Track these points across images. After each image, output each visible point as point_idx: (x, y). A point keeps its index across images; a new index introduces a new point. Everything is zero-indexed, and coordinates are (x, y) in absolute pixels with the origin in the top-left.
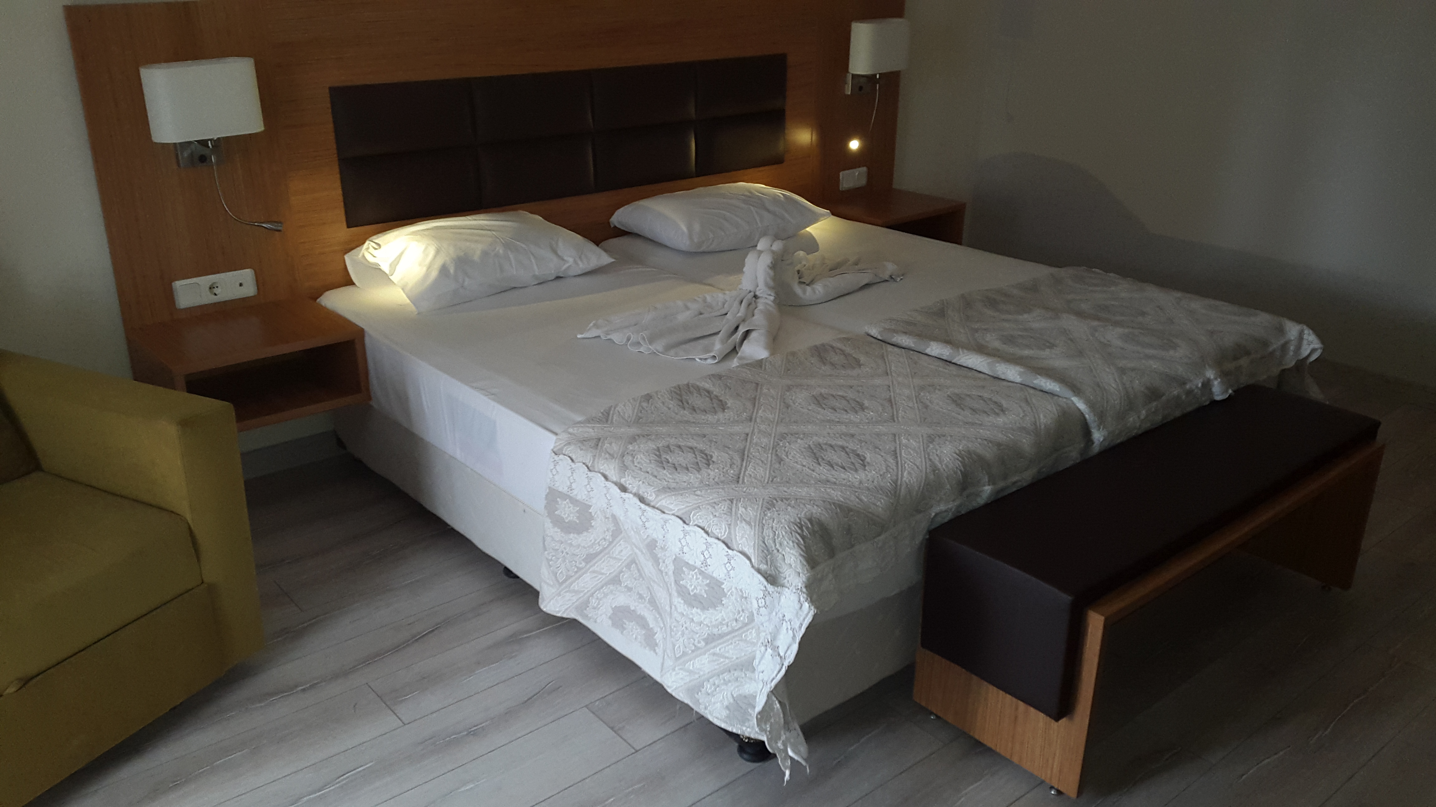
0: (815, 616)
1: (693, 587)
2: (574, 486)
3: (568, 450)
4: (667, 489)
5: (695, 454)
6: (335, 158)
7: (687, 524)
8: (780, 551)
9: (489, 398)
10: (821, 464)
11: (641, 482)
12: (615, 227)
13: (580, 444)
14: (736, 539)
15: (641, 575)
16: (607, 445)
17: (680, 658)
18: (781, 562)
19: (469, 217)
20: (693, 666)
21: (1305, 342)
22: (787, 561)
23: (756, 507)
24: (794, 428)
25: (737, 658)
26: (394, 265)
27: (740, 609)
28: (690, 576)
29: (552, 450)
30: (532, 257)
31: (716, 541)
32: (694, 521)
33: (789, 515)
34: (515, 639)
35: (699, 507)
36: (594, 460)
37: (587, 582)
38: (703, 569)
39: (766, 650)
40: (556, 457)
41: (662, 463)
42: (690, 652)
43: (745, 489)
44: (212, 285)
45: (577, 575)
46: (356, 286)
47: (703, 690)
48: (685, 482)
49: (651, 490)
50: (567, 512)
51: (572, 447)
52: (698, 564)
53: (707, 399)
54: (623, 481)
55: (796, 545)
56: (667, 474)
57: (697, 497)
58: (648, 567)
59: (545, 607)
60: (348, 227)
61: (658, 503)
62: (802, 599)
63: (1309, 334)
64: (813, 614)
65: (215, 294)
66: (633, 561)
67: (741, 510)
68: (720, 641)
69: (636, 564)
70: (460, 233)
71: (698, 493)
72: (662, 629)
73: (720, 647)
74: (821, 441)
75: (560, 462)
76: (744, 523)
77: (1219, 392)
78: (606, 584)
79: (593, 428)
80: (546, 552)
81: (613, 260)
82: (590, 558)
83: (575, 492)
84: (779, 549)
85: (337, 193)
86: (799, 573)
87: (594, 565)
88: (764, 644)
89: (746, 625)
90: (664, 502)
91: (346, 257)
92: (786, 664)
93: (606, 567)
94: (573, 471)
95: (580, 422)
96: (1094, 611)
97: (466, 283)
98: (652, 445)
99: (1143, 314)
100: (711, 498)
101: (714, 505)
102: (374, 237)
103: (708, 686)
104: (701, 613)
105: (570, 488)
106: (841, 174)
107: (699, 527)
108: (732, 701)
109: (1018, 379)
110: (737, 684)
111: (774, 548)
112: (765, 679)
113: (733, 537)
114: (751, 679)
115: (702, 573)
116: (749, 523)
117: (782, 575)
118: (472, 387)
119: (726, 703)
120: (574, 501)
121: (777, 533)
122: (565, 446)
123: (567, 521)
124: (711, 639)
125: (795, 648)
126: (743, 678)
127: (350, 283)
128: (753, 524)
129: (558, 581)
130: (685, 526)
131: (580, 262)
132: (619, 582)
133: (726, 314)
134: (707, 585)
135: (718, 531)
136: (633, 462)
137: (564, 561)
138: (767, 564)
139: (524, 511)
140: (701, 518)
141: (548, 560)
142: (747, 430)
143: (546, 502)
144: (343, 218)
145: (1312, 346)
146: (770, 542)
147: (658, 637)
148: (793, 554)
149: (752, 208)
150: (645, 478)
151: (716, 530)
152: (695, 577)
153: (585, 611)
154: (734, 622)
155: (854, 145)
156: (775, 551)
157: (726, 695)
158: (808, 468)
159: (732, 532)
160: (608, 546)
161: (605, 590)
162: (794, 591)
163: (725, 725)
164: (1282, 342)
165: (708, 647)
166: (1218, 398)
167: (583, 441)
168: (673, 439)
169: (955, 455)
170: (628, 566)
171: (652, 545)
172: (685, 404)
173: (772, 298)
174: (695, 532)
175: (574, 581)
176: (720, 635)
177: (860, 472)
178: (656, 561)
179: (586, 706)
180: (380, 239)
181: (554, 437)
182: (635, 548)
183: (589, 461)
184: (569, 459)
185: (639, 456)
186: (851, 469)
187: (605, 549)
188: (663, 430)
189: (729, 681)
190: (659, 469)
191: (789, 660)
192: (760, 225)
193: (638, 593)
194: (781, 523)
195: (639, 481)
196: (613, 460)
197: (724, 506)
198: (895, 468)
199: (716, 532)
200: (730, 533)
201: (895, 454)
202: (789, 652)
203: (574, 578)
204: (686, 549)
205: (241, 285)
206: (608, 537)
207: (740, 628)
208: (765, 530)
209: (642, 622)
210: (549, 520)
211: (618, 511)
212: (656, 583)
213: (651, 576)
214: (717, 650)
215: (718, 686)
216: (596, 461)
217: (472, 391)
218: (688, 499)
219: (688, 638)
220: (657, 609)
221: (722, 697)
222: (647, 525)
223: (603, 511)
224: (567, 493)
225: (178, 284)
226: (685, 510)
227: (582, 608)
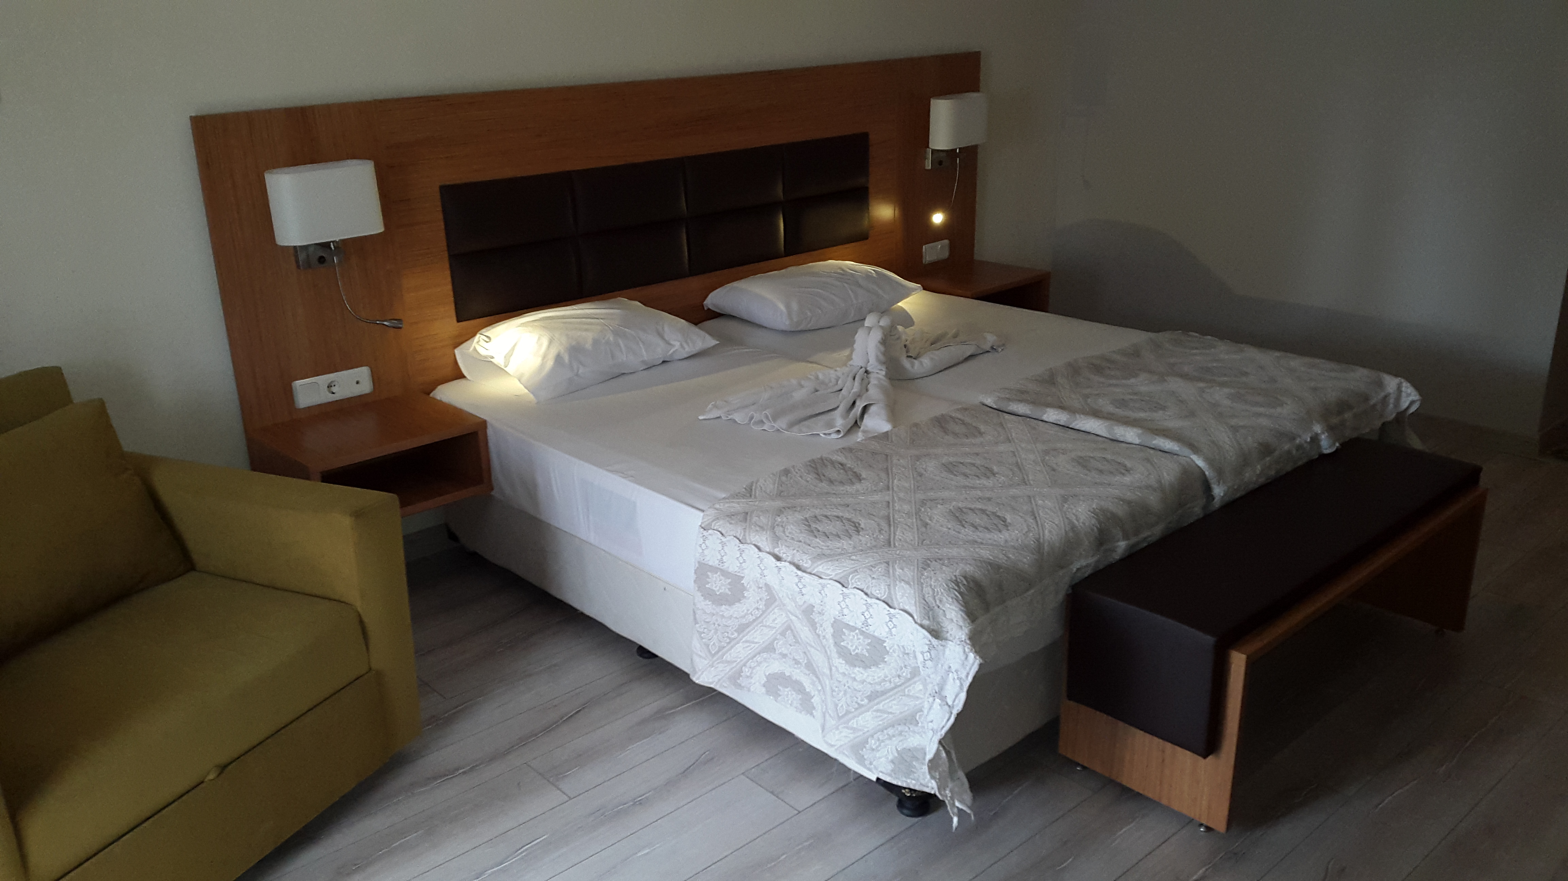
0: (981, 665)
1: (854, 647)
2: (725, 559)
3: (717, 525)
4: (821, 556)
5: (842, 522)
6: (446, 254)
7: (846, 588)
8: (941, 607)
9: (630, 480)
10: (966, 526)
11: (795, 551)
12: (709, 309)
13: (728, 519)
14: (896, 598)
15: (797, 642)
16: (755, 519)
17: (843, 716)
18: (943, 616)
19: (574, 307)
20: (857, 724)
21: (1404, 394)
22: (948, 616)
23: (912, 568)
24: (931, 494)
25: (901, 713)
26: (507, 357)
27: (903, 665)
28: (851, 637)
29: (700, 526)
30: (640, 343)
31: (878, 601)
32: (852, 584)
33: (945, 574)
34: (662, 715)
35: (856, 571)
36: (745, 532)
37: (740, 651)
38: (864, 629)
39: (934, 700)
40: (705, 533)
41: (813, 532)
42: (853, 710)
43: (898, 552)
44: (332, 382)
45: (730, 645)
46: (468, 379)
47: (867, 746)
48: (839, 548)
49: (805, 557)
50: (718, 584)
51: (721, 522)
52: (859, 625)
53: (842, 471)
54: (776, 551)
55: (955, 600)
56: (820, 542)
57: (853, 562)
58: (804, 632)
59: (698, 678)
60: (458, 321)
61: (814, 570)
62: (967, 650)
63: (1407, 387)
64: (979, 663)
65: (333, 393)
66: (789, 628)
67: (898, 571)
68: (884, 697)
69: (792, 630)
70: (570, 323)
71: (854, 557)
72: (819, 691)
73: (883, 703)
74: (960, 505)
75: (710, 537)
76: (903, 584)
77: (1327, 445)
78: (760, 653)
79: (738, 503)
80: (697, 625)
81: (718, 342)
82: (742, 629)
83: (726, 565)
84: (940, 605)
85: (448, 288)
86: (961, 627)
87: (747, 634)
88: (932, 695)
89: (910, 679)
90: (821, 567)
91: (457, 351)
92: (955, 712)
93: (759, 636)
94: (723, 544)
95: (724, 498)
96: (1236, 651)
97: (580, 371)
98: (799, 516)
99: (1246, 374)
100: (867, 561)
101: (871, 568)
102: (484, 330)
103: (872, 742)
104: (863, 672)
105: (721, 561)
106: (924, 247)
107: (858, 589)
108: (896, 755)
109: (1137, 441)
110: (902, 738)
111: (934, 605)
112: (935, 727)
113: (894, 596)
114: (914, 732)
115: (862, 633)
116: (908, 583)
117: (944, 629)
118: (608, 470)
119: (890, 757)
120: (725, 574)
121: (936, 590)
122: (712, 521)
123: (718, 593)
124: (873, 697)
125: (963, 696)
126: (906, 732)
127: (461, 376)
128: (912, 583)
129: (710, 651)
130: (844, 589)
131: (685, 346)
132: (774, 651)
133: (841, 390)
134: (869, 644)
135: (878, 592)
136: (784, 532)
137: (716, 633)
138: (930, 620)
139: (665, 589)
140: (859, 581)
141: (700, 633)
142: (887, 498)
143: (696, 576)
144: (453, 313)
145: (1411, 398)
146: (930, 599)
147: (816, 700)
148: (953, 610)
149: (845, 285)
150: (799, 547)
151: (875, 591)
152: (856, 637)
153: (738, 681)
154: (897, 678)
155: (938, 218)
156: (936, 608)
157: (891, 750)
158: (954, 530)
159: (892, 592)
160: (761, 615)
161: (758, 658)
162: (958, 643)
163: (890, 778)
164: (1383, 394)
165: (872, 703)
166: (1327, 451)
167: (731, 516)
168: (819, 510)
169: (1089, 513)
170: (783, 634)
171: (808, 611)
172: (822, 477)
173: (884, 373)
174: (854, 595)
175: (727, 652)
176: (882, 692)
177: (1004, 532)
178: (813, 625)
179: (743, 774)
180: (489, 332)
181: (702, 514)
182: (790, 615)
183: (739, 532)
184: (719, 533)
185: (789, 527)
186: (994, 529)
187: (757, 618)
188: (806, 501)
189: (894, 736)
190: (811, 538)
191: (958, 708)
192: (855, 302)
193: (794, 659)
194: (939, 581)
195: (794, 550)
196: (764, 533)
197: (881, 569)
198: (1035, 527)
199: (876, 593)
200: (890, 593)
201: (1033, 515)
202: (957, 701)
203: (725, 649)
204: (846, 611)
205: (358, 383)
206: (762, 606)
207: (903, 684)
208: (924, 588)
209: (798, 687)
210: (699, 594)
211: (772, 579)
212: (813, 647)
213: (808, 641)
214: (881, 706)
215: (883, 741)
216: (747, 534)
217: (609, 474)
218: (845, 564)
219: (851, 697)
220: (814, 673)
221: (886, 752)
222: (804, 591)
223: (757, 581)
224: (718, 566)
225: (298, 384)
226: (842, 575)
227: (735, 678)
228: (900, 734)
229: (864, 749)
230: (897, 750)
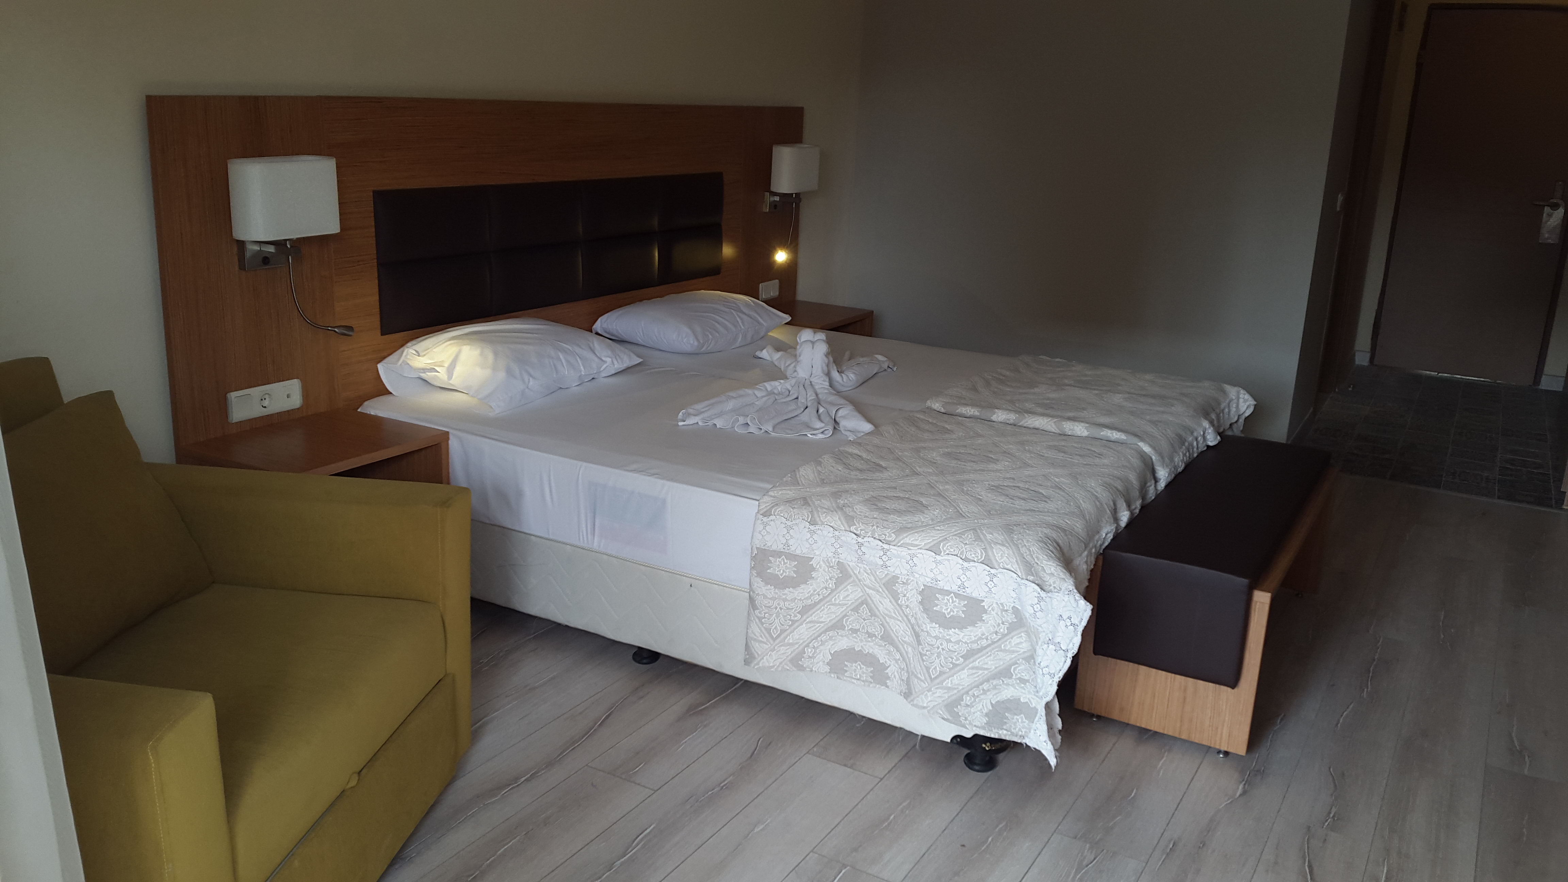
0: (1092, 610)
1: (949, 610)
2: (791, 542)
3: (777, 511)
4: (904, 529)
5: (904, 501)
6: (376, 262)
7: (939, 555)
8: (1039, 564)
9: (656, 478)
10: (1014, 499)
11: (875, 527)
13: (787, 505)
14: (995, 559)
15: (873, 614)
16: (817, 502)
17: (936, 678)
18: (1042, 573)
20: (951, 684)
21: (1241, 400)
22: (1048, 571)
23: (1000, 533)
24: (960, 477)
25: (996, 668)
28: (946, 601)
29: (757, 514)
30: (578, 357)
31: (975, 564)
32: (945, 551)
33: (1032, 536)
35: (945, 539)
36: (812, 514)
37: (803, 632)
38: (960, 592)
40: (765, 519)
41: (883, 510)
42: (948, 670)
43: (975, 521)
44: (262, 396)
45: (793, 628)
46: (394, 395)
49: (887, 531)
50: (782, 568)
51: (782, 508)
52: (955, 588)
53: (862, 461)
54: (853, 529)
55: (1050, 558)
56: (893, 517)
57: (938, 532)
58: (884, 604)
59: (757, 664)
60: (383, 333)
61: (900, 542)
62: (1077, 598)
63: (1244, 394)
65: (265, 407)
66: (864, 602)
67: (989, 536)
68: (979, 655)
69: (868, 605)
71: (938, 528)
72: (896, 661)
73: (978, 660)
74: (993, 484)
75: (771, 522)
76: (999, 546)
77: (1212, 439)
78: (825, 632)
80: (757, 612)
82: (806, 610)
83: (793, 548)
84: (1038, 562)
85: (372, 298)
86: (1064, 579)
87: (811, 615)
88: (1046, 642)
89: (1006, 635)
90: (907, 539)
91: (379, 366)
92: (1071, 653)
93: (826, 615)
94: (789, 528)
95: (772, 487)
96: (1259, 591)
97: (531, 383)
98: (858, 498)
100: (954, 530)
101: (959, 535)
102: (411, 344)
103: (967, 699)
104: (959, 633)
105: (787, 545)
106: (760, 285)
107: (952, 555)
108: (991, 708)
110: (997, 691)
111: (1032, 562)
113: (992, 558)
114: (1008, 685)
115: (957, 595)
116: (1003, 545)
117: (1048, 582)
118: (627, 470)
119: (985, 711)
120: (791, 557)
121: (1031, 549)
123: (781, 577)
124: (969, 655)
125: (1078, 640)
126: (1000, 685)
127: (387, 393)
128: (1006, 545)
129: (771, 636)
130: (937, 557)
131: (615, 362)
132: (843, 628)
134: (965, 606)
135: (973, 555)
136: (853, 511)
137: (777, 616)
138: (1034, 576)
140: (951, 548)
141: (760, 619)
142: (924, 481)
143: (752, 563)
144: (378, 325)
145: (1248, 403)
146: (1029, 558)
147: (892, 670)
148: (1051, 565)
150: (875, 524)
151: (971, 555)
152: (951, 601)
153: (800, 663)
154: (995, 635)
155: (781, 256)
156: (1035, 565)
157: (986, 704)
158: (1008, 503)
159: (990, 553)
160: (830, 594)
161: (824, 637)
162: (1067, 593)
163: (984, 731)
165: (967, 662)
166: (1211, 444)
167: (789, 501)
168: (872, 492)
170: (856, 609)
171: (891, 583)
174: (948, 560)
175: (789, 635)
176: (979, 649)
177: (1049, 502)
178: (895, 596)
179: (807, 753)
180: (418, 345)
181: (757, 503)
182: (867, 590)
183: (806, 515)
184: (781, 518)
185: (856, 507)
186: (1041, 501)
187: (824, 598)
188: (853, 486)
189: (988, 690)
190: (886, 515)
191: (1073, 651)
192: (743, 327)
193: (868, 633)
194: (1029, 543)
195: (873, 526)
196: (833, 514)
197: (970, 535)
200: (986, 555)
201: (1060, 489)
202: (1071, 646)
203: (789, 631)
204: (939, 577)
205: (288, 396)
206: (831, 585)
207: (1000, 639)
208: (1021, 549)
209: (869, 660)
210: (759, 580)
211: (848, 558)
212: (894, 618)
213: (886, 612)
214: (976, 664)
215: (978, 696)
216: (816, 515)
217: (630, 474)
218: (932, 534)
219: (946, 658)
220: (892, 643)
221: (981, 706)
222: (888, 563)
223: (828, 560)
224: (783, 550)
225: (233, 395)
226: (932, 544)
227: (797, 661)
228: (995, 688)
229: (959, 707)
230: (991, 703)
